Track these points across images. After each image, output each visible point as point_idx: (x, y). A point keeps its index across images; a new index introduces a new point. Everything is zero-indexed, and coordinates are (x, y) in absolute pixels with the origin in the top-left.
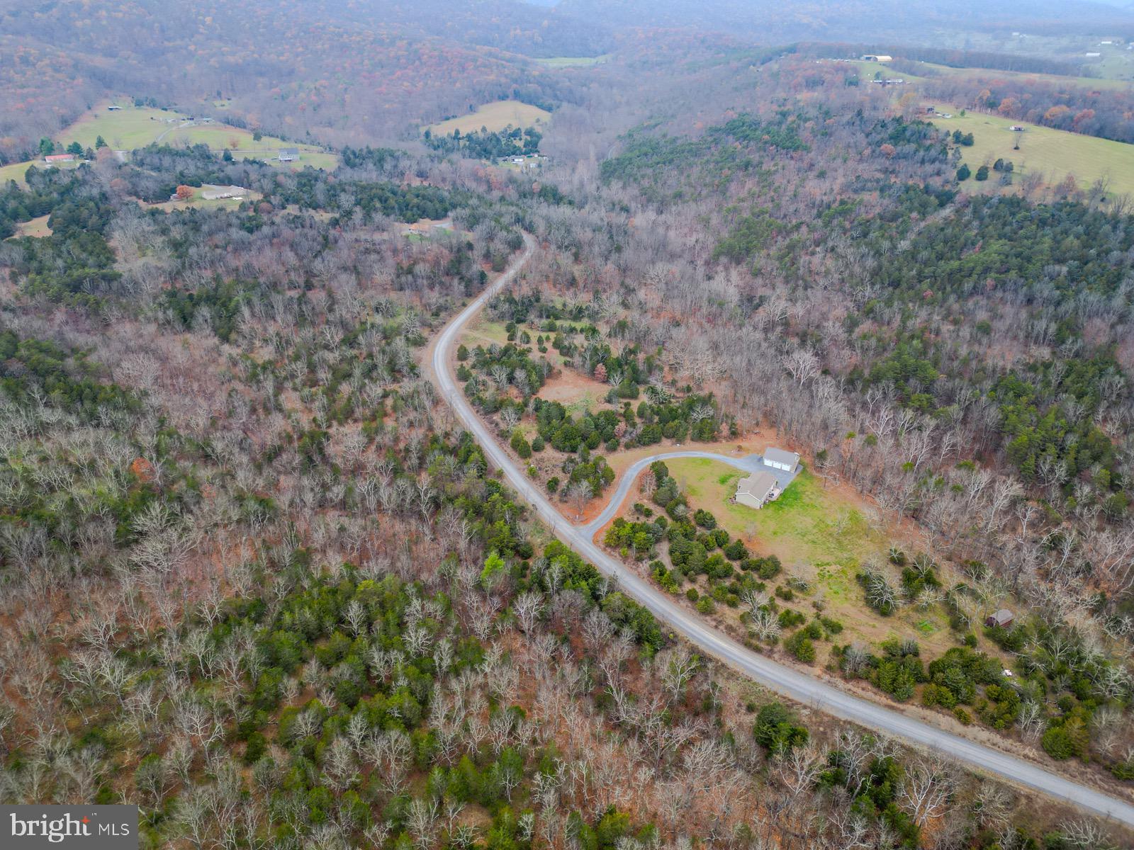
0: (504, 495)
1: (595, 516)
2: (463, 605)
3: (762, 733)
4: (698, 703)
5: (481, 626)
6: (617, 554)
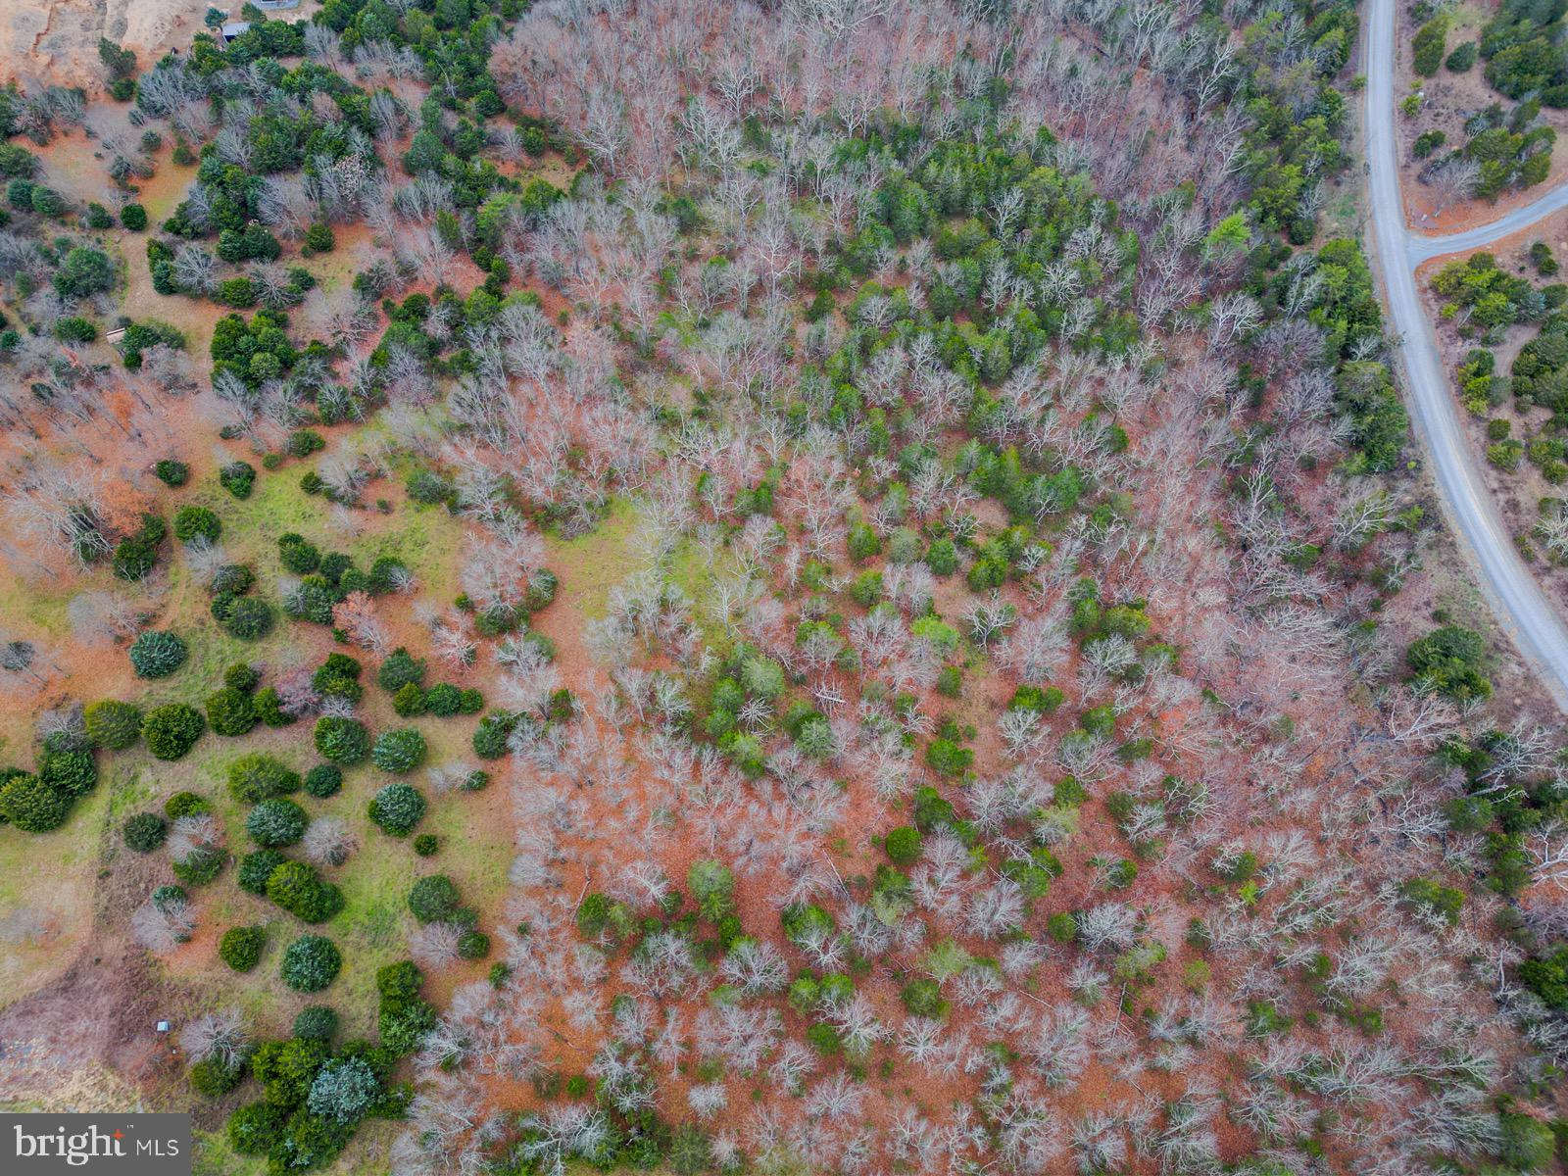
0: (1334, 128)
1: (1457, 232)
2: (1153, 265)
3: (1422, 652)
4: (1370, 566)
5: (1155, 306)
6: (1436, 308)
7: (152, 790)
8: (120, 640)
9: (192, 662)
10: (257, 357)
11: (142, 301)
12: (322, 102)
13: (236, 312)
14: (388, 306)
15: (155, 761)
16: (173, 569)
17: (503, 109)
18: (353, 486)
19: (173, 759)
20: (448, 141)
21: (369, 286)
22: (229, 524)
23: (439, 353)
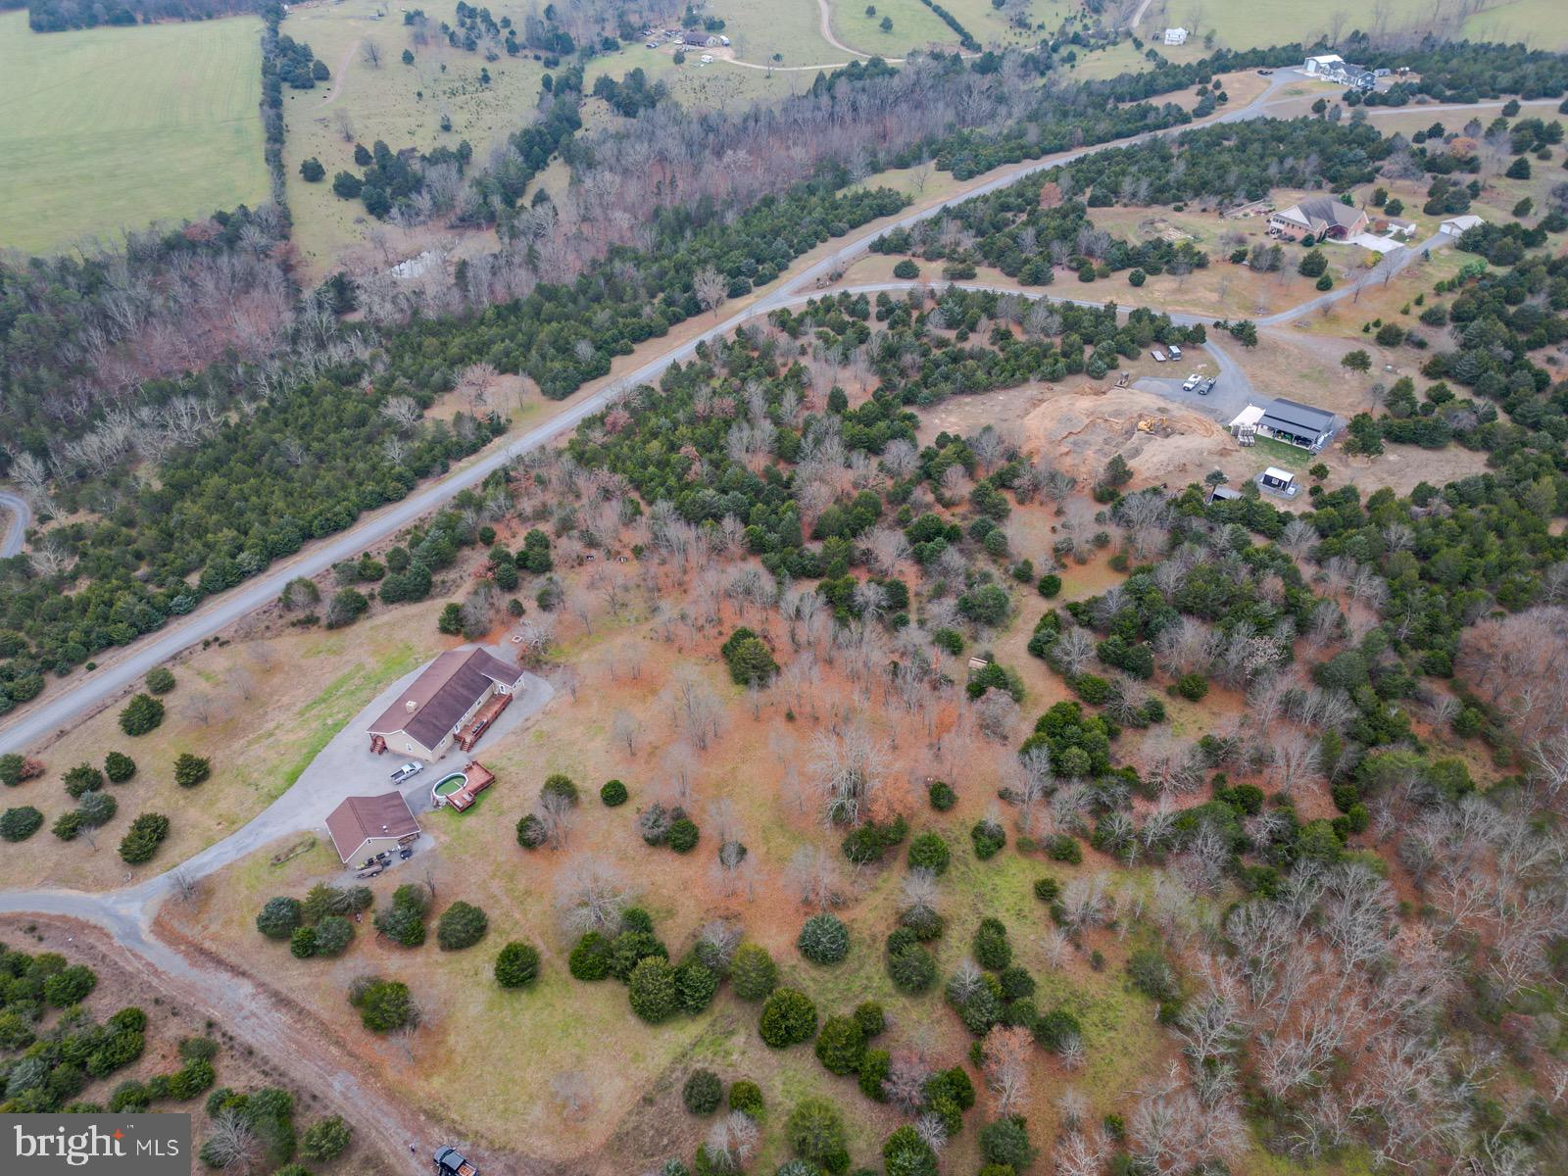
7: (734, 1057)
8: (807, 902)
9: (844, 967)
10: (1075, 750)
11: (1011, 648)
12: (1273, 584)
13: (1080, 701)
14: (1219, 781)
15: (755, 1033)
16: (885, 874)
17: (1447, 675)
18: (1083, 921)
19: (768, 1044)
20: (1373, 674)
21: (1213, 750)
22: (953, 872)
23: (1242, 853)
